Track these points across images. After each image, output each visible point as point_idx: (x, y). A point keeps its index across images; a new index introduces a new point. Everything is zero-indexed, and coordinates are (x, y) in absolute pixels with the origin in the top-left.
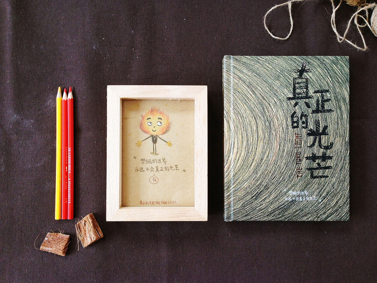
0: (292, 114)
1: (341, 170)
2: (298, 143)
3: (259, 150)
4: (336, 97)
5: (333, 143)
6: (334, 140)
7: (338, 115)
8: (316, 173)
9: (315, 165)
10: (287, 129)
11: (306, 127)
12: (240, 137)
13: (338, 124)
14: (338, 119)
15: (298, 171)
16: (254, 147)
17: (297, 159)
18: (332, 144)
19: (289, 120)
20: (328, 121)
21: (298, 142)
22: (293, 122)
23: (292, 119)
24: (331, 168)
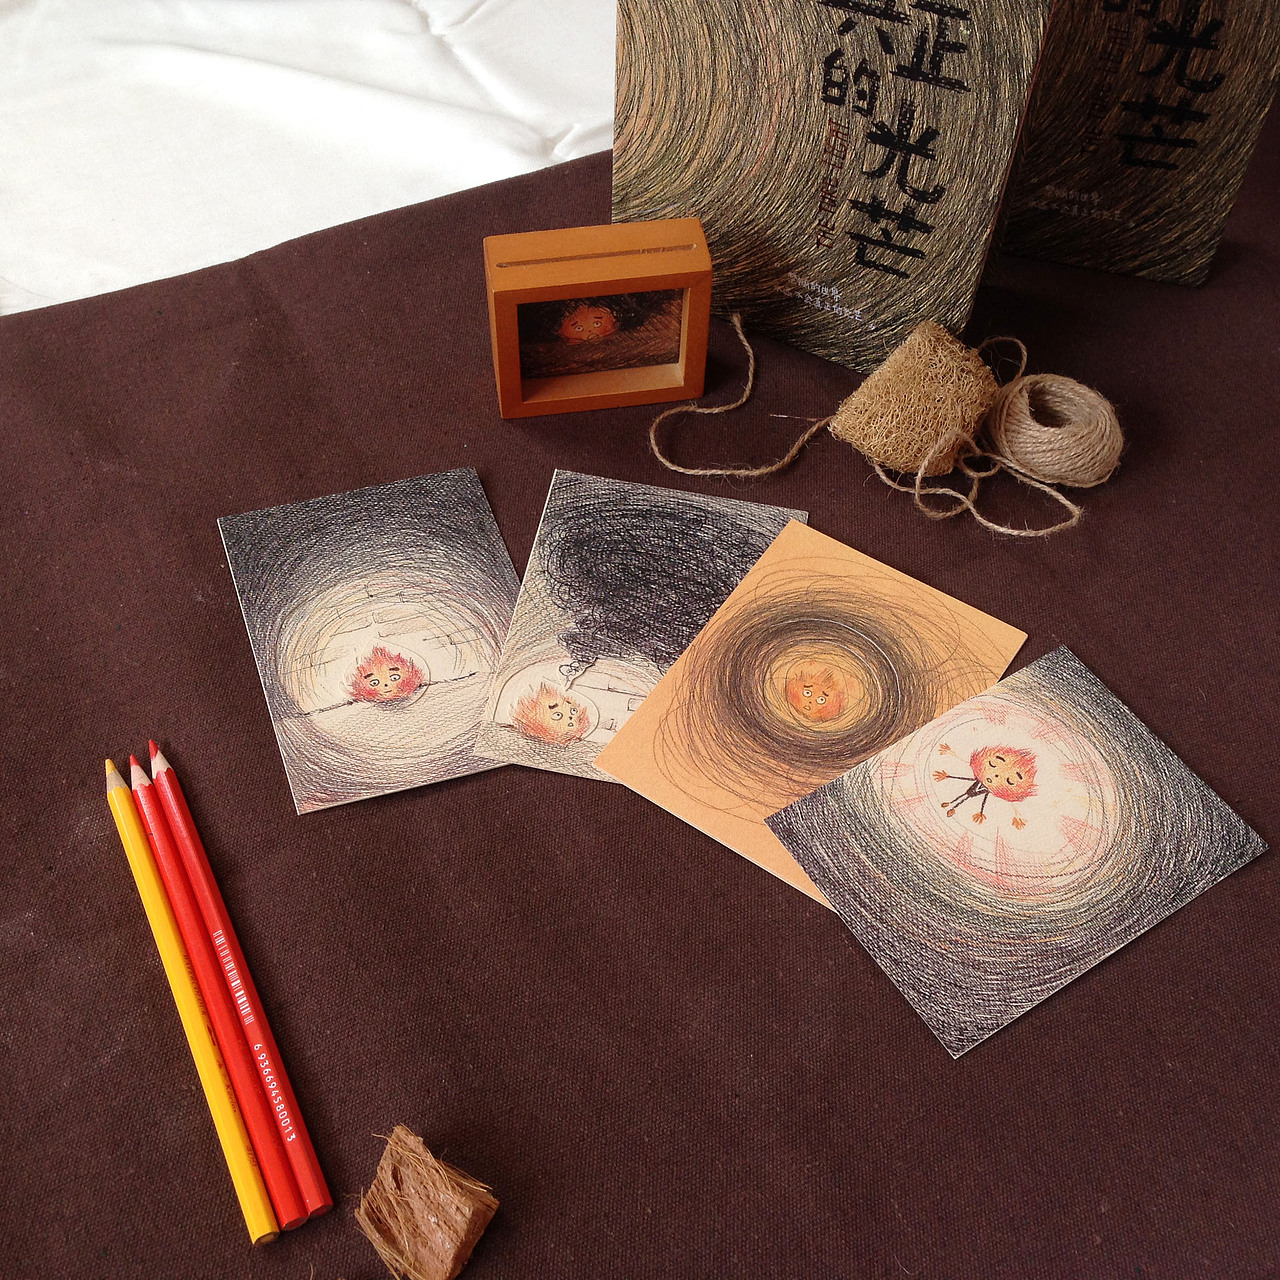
0: (827, 54)
1: (950, 272)
2: (833, 153)
3: (716, 130)
5: (943, 190)
6: (951, 181)
7: (982, 110)
8: (873, 254)
9: (875, 232)
10: (807, 96)
11: (868, 112)
13: (974, 136)
14: (977, 120)
15: (820, 230)
16: (699, 117)
17: (824, 197)
18: (939, 191)
19: (818, 70)
20: (945, 116)
21: (834, 149)
22: (829, 83)
23: (827, 73)
24: (921, 258)
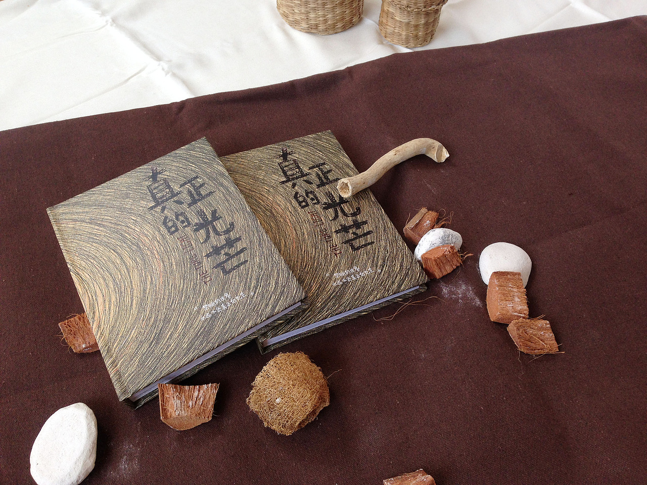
0: (162, 221)
1: (259, 245)
2: (186, 247)
3: (136, 281)
4: (211, 178)
6: (233, 218)
7: (224, 193)
8: (228, 266)
9: (223, 258)
10: (164, 239)
11: (189, 224)
12: (102, 281)
13: (228, 201)
14: (224, 196)
15: (202, 277)
17: (195, 265)
18: (232, 224)
19: (162, 229)
20: (214, 204)
22: (169, 228)
23: (166, 226)
24: (246, 250)
